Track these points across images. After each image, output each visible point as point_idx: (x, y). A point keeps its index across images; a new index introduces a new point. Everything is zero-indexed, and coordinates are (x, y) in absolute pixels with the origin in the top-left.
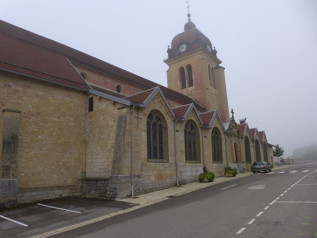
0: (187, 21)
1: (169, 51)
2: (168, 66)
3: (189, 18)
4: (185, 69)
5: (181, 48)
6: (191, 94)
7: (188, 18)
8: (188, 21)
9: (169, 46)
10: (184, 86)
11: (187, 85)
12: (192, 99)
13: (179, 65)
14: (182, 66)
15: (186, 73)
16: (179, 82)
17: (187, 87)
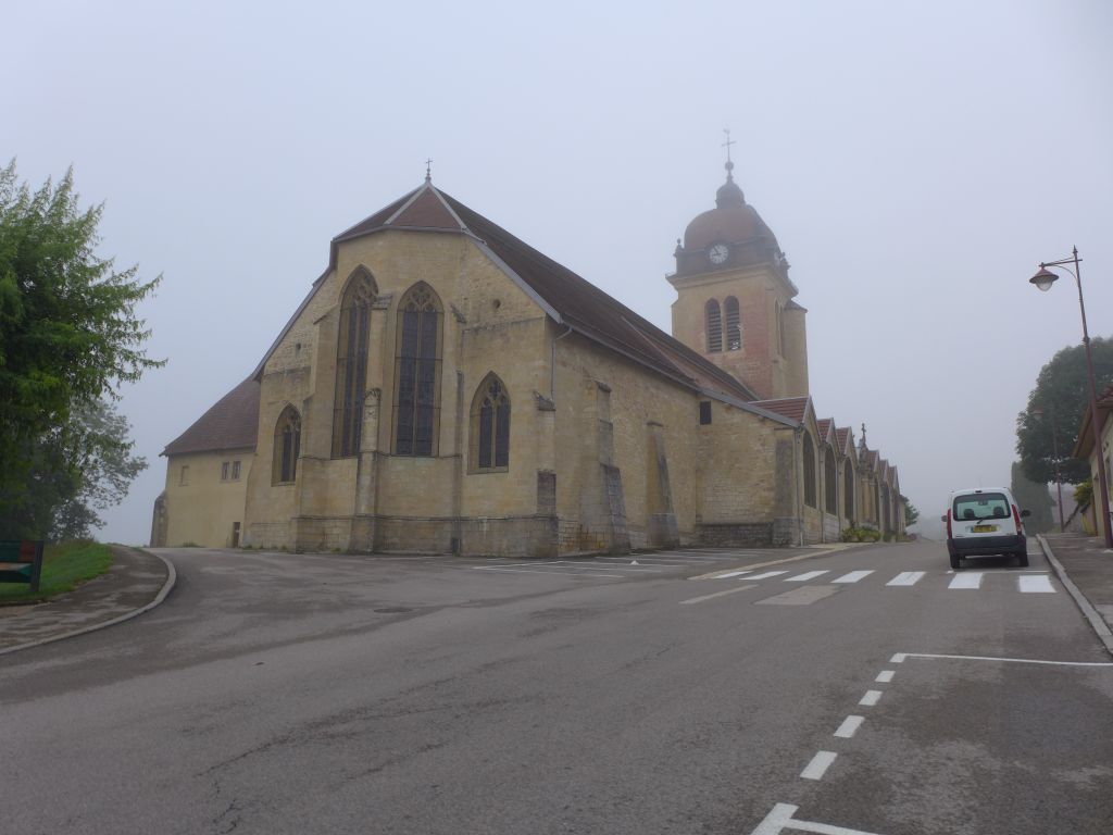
0: (723, 182)
1: (681, 255)
2: (677, 293)
3: (730, 173)
4: (721, 305)
5: (713, 252)
6: (733, 369)
7: (726, 173)
8: (726, 181)
9: (679, 241)
10: (714, 346)
11: (723, 344)
12: (737, 379)
13: (708, 294)
14: (715, 298)
15: (722, 315)
16: (703, 334)
17: (724, 348)
